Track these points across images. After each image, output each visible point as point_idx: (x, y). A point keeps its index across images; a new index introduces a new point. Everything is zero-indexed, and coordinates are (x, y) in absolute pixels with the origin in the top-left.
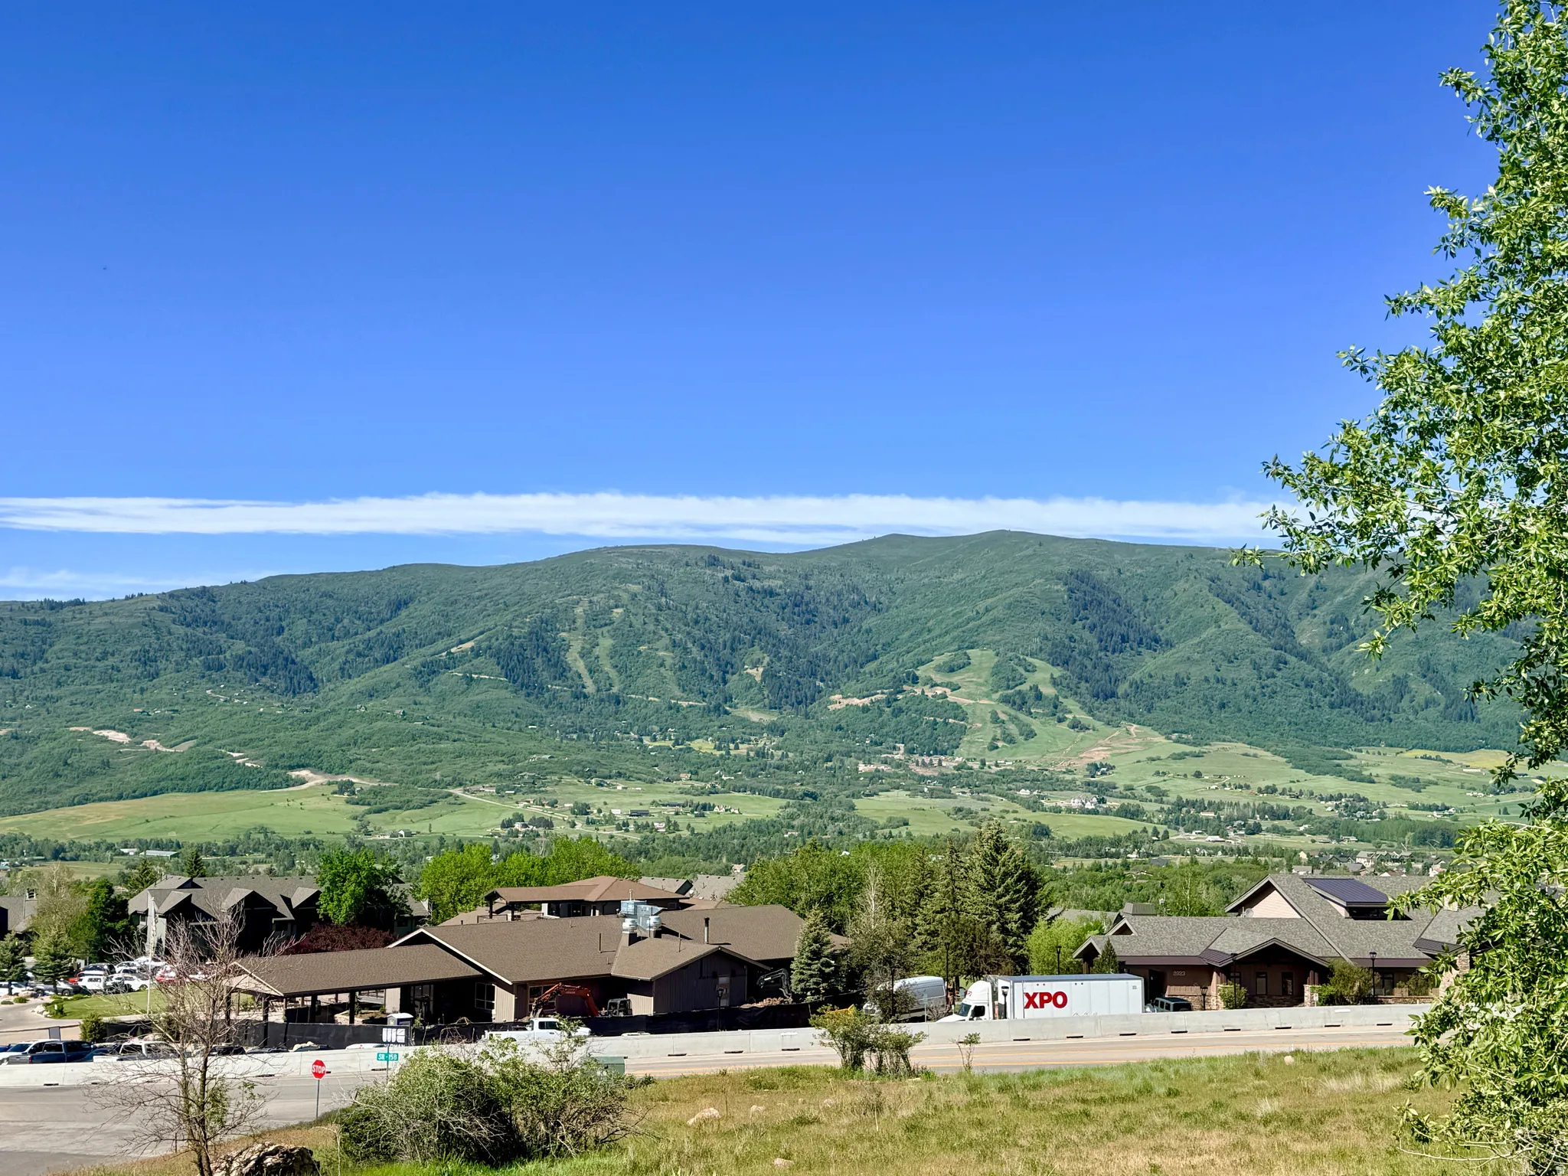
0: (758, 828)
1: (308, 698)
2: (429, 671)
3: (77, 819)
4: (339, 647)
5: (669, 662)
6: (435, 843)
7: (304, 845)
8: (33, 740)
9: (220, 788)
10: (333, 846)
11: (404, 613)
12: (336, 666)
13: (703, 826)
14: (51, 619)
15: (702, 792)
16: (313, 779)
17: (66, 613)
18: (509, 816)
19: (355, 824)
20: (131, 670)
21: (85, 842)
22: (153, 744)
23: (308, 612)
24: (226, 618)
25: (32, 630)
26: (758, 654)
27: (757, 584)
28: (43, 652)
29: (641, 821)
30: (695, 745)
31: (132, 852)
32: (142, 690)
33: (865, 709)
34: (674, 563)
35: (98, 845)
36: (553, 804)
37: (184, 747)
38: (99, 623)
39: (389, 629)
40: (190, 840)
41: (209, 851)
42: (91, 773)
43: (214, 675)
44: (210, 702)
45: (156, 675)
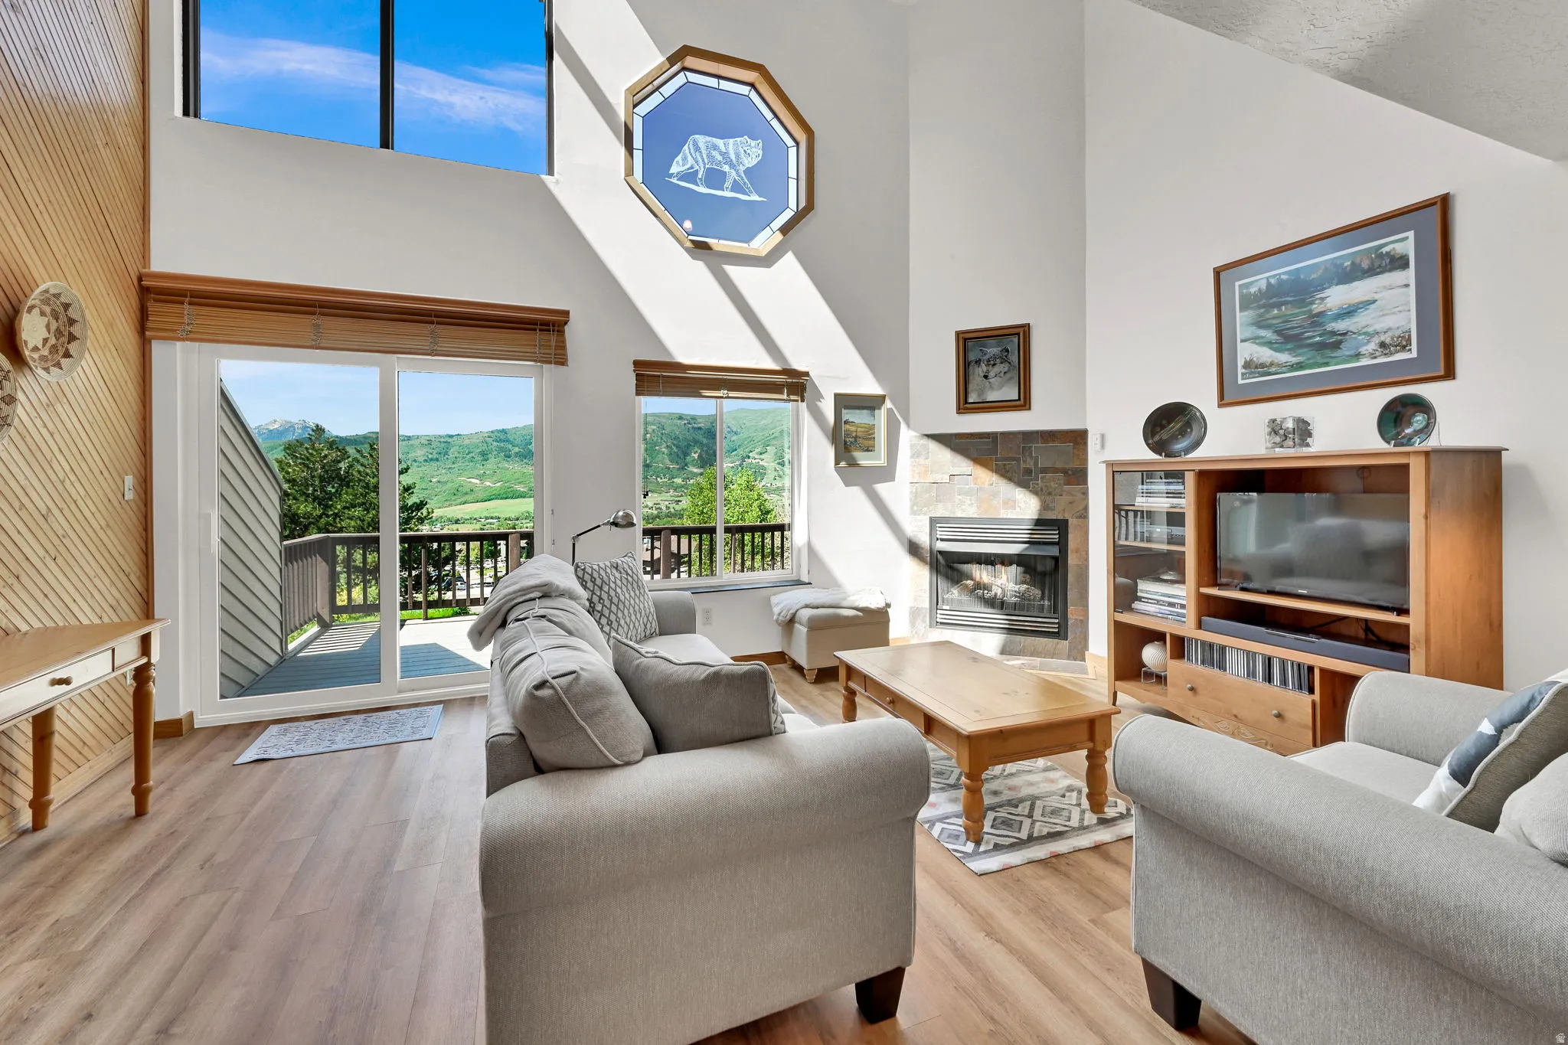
5: (666, 452)
8: (446, 482)
9: (512, 498)
13: (678, 508)
14: (450, 440)
15: (678, 496)
17: (455, 438)
20: (478, 458)
21: (466, 517)
22: (488, 484)
24: (509, 439)
25: (443, 445)
26: (696, 449)
27: (696, 426)
28: (447, 451)
29: (657, 506)
30: (675, 480)
31: (483, 520)
32: (483, 465)
33: (733, 467)
34: (668, 418)
35: (471, 519)
37: (498, 484)
38: (467, 442)
40: (502, 516)
41: (510, 520)
42: (466, 494)
43: (508, 459)
44: (507, 468)
45: (488, 459)
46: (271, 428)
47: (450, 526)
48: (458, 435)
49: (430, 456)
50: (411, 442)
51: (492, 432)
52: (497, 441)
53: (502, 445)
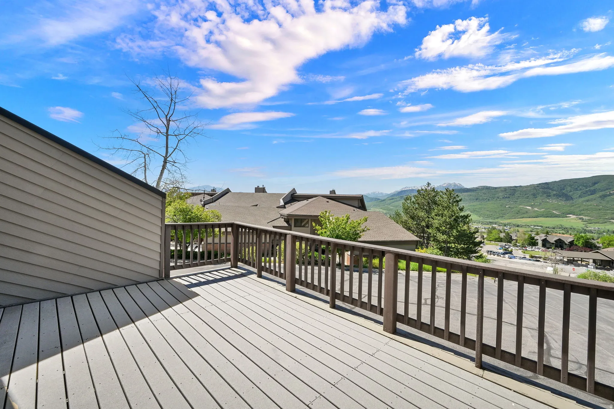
1: (571, 202)
2: (603, 197)
3: (521, 221)
4: (579, 192)
6: (607, 231)
7: (571, 228)
8: (513, 208)
9: (551, 217)
10: (579, 230)
11: (596, 185)
12: (578, 195)
14: (515, 189)
16: (573, 216)
17: (518, 188)
19: (584, 226)
20: (531, 197)
21: (523, 224)
22: (536, 209)
23: (570, 186)
24: (551, 187)
25: (512, 191)
28: (514, 194)
31: (532, 227)
32: (534, 200)
35: (526, 225)
37: (543, 210)
38: (525, 189)
39: (592, 188)
40: (545, 226)
41: (548, 228)
42: (524, 213)
43: (549, 197)
44: (548, 202)
45: (536, 197)
47: (514, 228)
48: (520, 186)
49: (506, 196)
50: (497, 190)
51: (539, 184)
53: (545, 190)
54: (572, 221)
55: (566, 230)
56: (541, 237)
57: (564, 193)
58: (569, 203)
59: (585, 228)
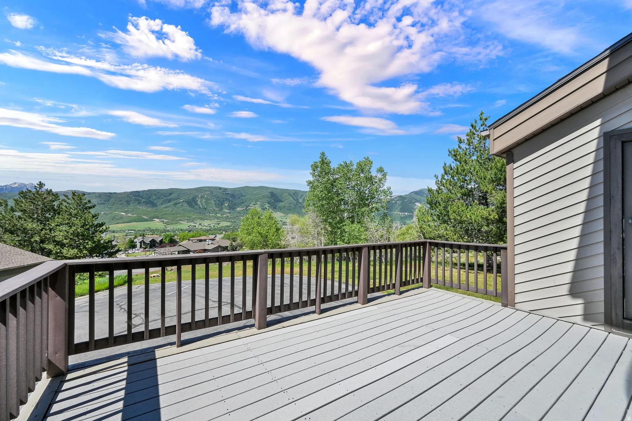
0: (227, 226)
1: (156, 208)
2: (176, 204)
3: (117, 226)
4: (161, 200)
5: (213, 203)
6: (178, 229)
7: (156, 230)
8: (108, 214)
9: (141, 221)
10: (161, 230)
11: (171, 195)
12: (160, 203)
13: (218, 226)
14: (110, 195)
15: (219, 221)
16: (157, 220)
17: (113, 194)
18: (189, 225)
19: (164, 227)
20: (125, 203)
21: (118, 230)
22: (129, 215)
23: (155, 195)
24: (141, 196)
25: (107, 197)
26: (227, 202)
27: (227, 192)
28: (109, 200)
29: (209, 226)
30: (217, 215)
31: (127, 231)
32: (127, 207)
33: (242, 210)
34: (214, 189)
35: (121, 230)
36: (196, 223)
37: (134, 215)
39: (169, 198)
40: (137, 229)
41: (140, 231)
42: (119, 219)
43: (140, 204)
44: (139, 208)
45: (130, 204)
46: (13, 186)
47: (110, 234)
48: (115, 193)
49: (100, 202)
50: (90, 195)
51: (132, 192)
52: (134, 196)
53: (137, 197)
54: (157, 224)
55: (153, 231)
56: (139, 240)
57: (150, 201)
58: (154, 209)
59: (165, 229)
